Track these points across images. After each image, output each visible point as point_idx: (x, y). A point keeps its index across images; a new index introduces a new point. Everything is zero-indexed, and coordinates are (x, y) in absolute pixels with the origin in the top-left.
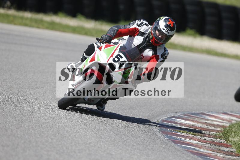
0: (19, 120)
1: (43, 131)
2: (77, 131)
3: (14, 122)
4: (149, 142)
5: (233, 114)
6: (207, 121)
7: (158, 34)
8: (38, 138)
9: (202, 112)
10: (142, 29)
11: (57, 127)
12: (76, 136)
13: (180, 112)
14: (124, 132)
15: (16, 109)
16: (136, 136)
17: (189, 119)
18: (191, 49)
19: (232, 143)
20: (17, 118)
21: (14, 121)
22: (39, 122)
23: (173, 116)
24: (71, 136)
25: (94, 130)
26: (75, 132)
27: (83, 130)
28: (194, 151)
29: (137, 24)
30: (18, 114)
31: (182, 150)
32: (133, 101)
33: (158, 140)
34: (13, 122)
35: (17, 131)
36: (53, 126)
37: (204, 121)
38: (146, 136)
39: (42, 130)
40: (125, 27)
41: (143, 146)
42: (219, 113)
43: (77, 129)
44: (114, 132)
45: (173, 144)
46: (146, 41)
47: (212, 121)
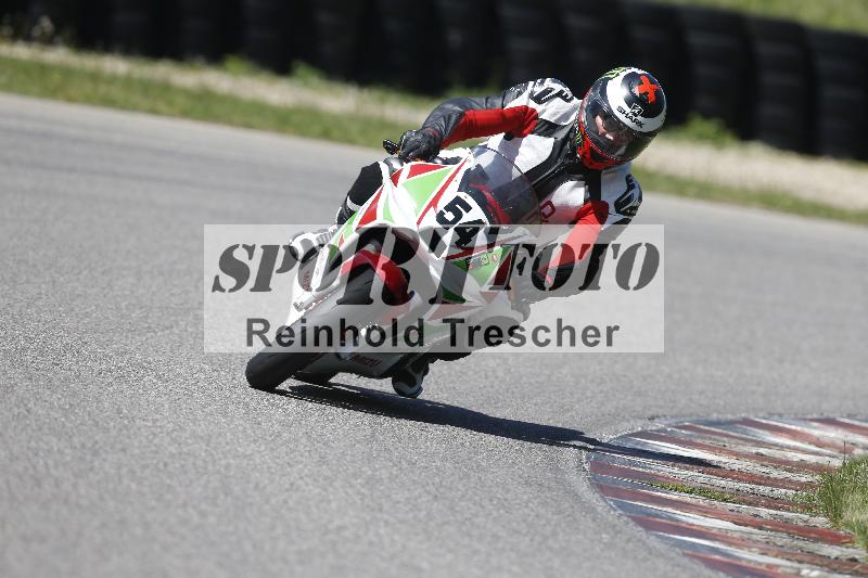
0: (83, 446)
1: (169, 486)
2: (292, 484)
3: (67, 451)
4: (553, 523)
5: (856, 423)
6: (762, 451)
7: (602, 130)
8: (153, 508)
9: (743, 415)
10: (550, 111)
11: (222, 469)
12: (291, 503)
13: (665, 416)
14: (463, 489)
15: (71, 405)
16: (506, 504)
17: (699, 441)
18: (705, 190)
19: (852, 528)
20: (75, 440)
21: (66, 447)
22: (157, 452)
23: (640, 429)
24: (273, 501)
25: (354, 482)
26: (287, 490)
27: (315, 480)
28: (717, 557)
29: (532, 93)
30: (81, 424)
31: (673, 555)
32: (497, 377)
33: (585, 516)
34: (60, 452)
35: (75, 486)
36: (206, 468)
37: (754, 450)
38: (544, 504)
39: (168, 481)
40: (489, 105)
41: (532, 540)
42: (805, 420)
43: (292, 479)
44: (428, 488)
45: (640, 531)
46: (563, 154)
47: (782, 447)
